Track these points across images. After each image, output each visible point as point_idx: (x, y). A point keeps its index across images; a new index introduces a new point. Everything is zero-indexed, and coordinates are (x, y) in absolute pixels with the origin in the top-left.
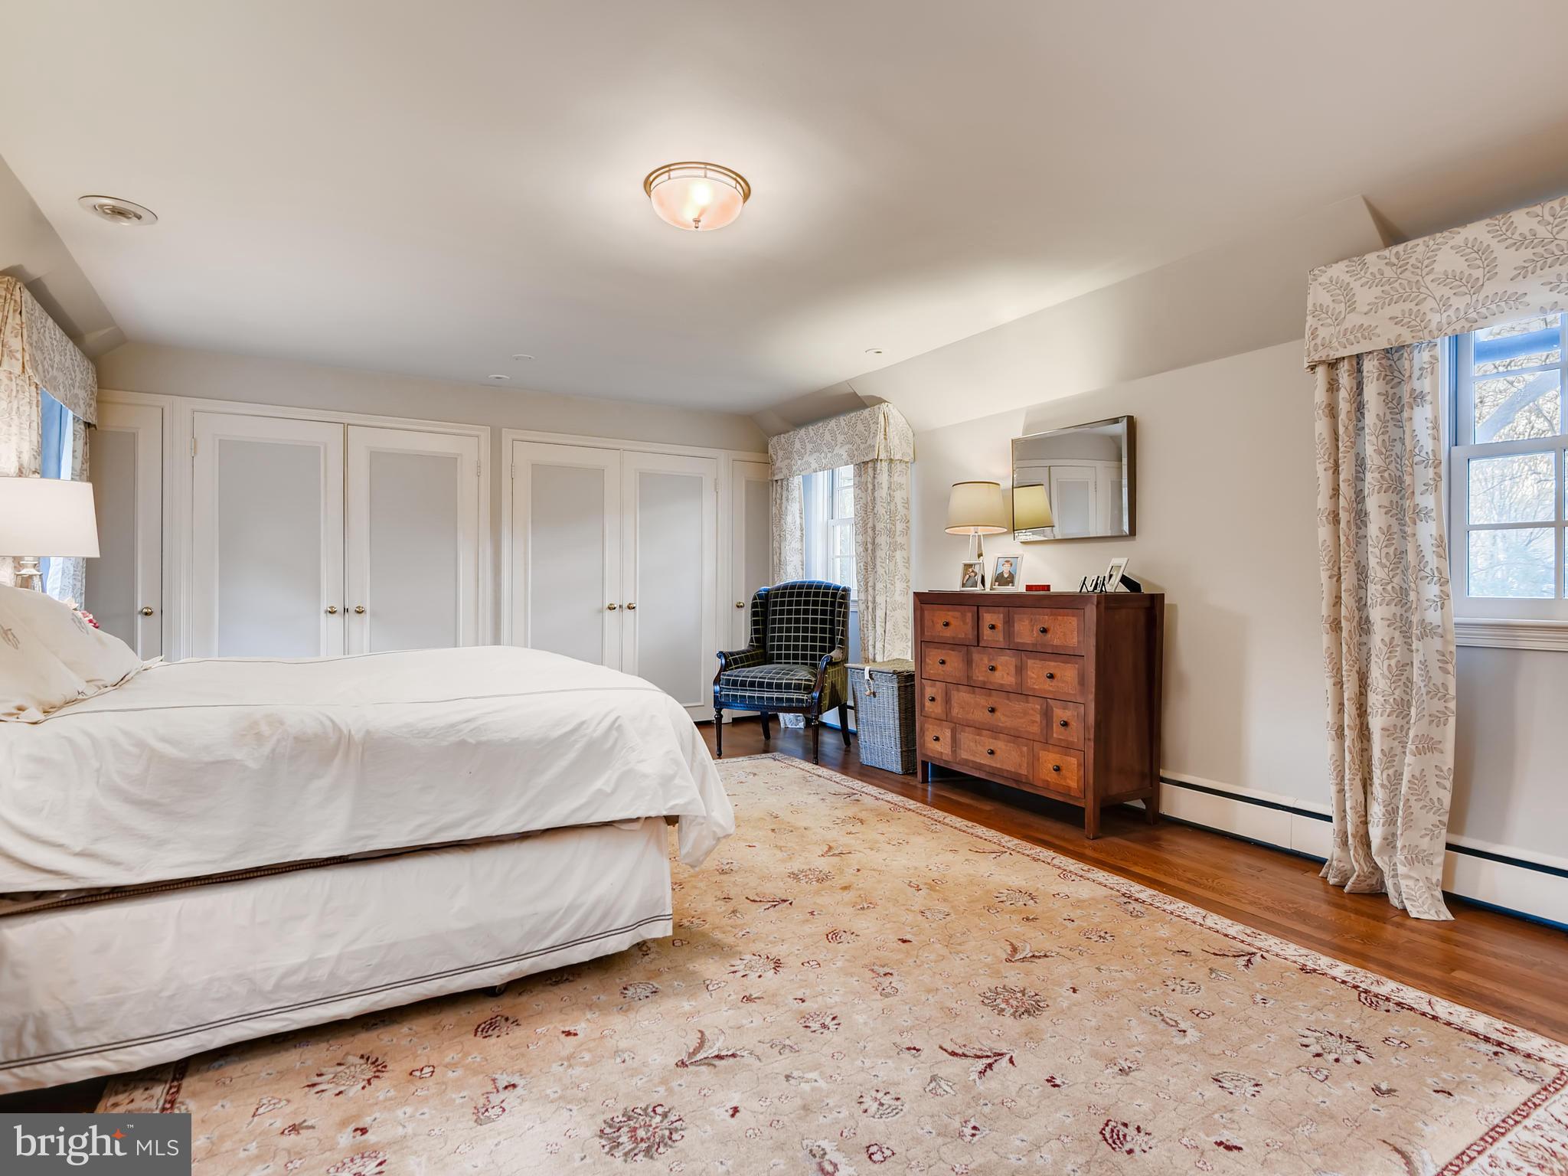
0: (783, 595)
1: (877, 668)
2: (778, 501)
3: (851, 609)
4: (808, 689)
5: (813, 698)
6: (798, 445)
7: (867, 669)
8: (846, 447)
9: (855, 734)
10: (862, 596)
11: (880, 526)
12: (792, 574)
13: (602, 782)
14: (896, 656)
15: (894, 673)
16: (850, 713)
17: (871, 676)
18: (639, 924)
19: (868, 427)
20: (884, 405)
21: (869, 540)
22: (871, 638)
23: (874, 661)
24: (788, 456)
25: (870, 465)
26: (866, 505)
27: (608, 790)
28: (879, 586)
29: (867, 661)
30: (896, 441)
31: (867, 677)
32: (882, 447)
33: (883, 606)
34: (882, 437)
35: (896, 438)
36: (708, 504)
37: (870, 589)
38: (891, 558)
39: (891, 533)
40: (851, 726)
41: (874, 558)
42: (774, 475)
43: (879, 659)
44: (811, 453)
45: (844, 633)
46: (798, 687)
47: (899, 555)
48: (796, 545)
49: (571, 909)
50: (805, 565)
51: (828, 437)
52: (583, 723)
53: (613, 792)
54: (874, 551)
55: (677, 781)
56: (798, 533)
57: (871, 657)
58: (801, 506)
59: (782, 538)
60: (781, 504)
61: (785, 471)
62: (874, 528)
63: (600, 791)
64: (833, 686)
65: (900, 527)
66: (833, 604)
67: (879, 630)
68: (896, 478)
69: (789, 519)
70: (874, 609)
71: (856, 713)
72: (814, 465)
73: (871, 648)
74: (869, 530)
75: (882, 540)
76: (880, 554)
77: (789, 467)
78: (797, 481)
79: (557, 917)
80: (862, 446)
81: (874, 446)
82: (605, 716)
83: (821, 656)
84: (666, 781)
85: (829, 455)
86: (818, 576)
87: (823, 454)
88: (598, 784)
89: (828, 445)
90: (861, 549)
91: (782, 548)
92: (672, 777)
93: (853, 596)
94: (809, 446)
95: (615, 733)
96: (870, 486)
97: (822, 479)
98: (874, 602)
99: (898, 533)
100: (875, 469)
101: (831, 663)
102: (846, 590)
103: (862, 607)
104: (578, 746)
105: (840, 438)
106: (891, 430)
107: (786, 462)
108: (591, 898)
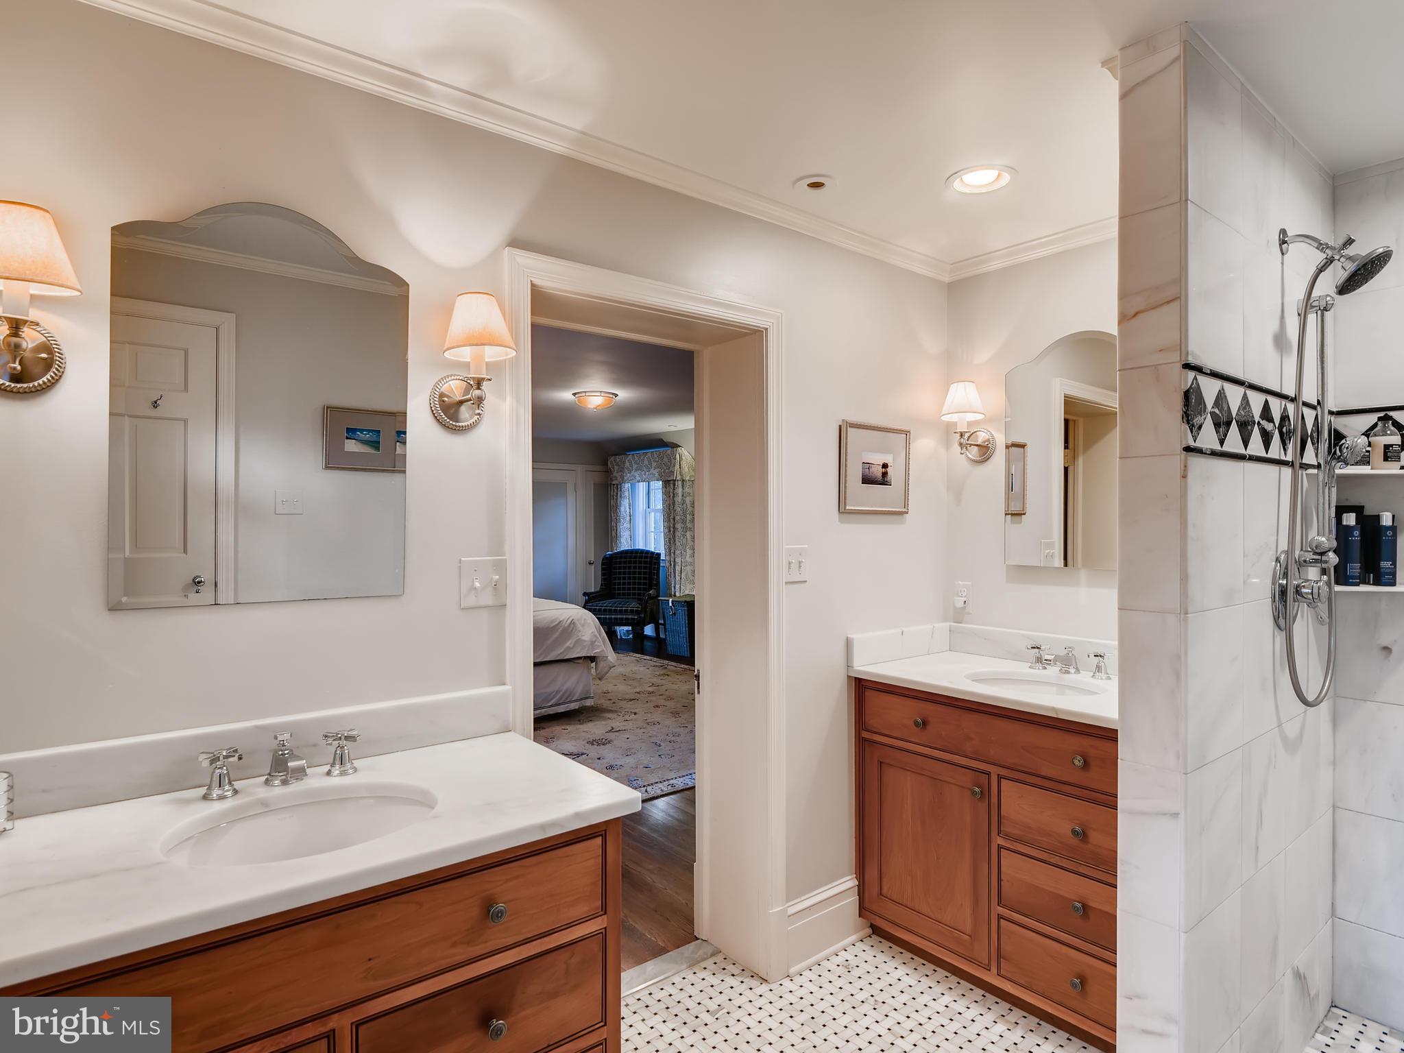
0: (621, 558)
1: (676, 599)
2: (615, 497)
3: (661, 565)
4: (638, 613)
5: (640, 617)
6: (627, 464)
7: (671, 600)
8: (658, 470)
9: (665, 640)
10: (668, 558)
11: (678, 518)
12: (624, 545)
13: (569, 643)
14: (687, 592)
15: (685, 602)
16: (661, 627)
17: (672, 604)
18: (581, 699)
19: (670, 460)
20: (679, 449)
21: (671, 526)
22: (673, 582)
23: (675, 596)
24: (621, 470)
25: (671, 482)
26: (670, 505)
27: (571, 646)
28: (678, 552)
29: (671, 596)
30: (686, 469)
31: (670, 605)
32: (678, 472)
33: (680, 564)
34: (678, 467)
35: (686, 468)
36: (571, 498)
37: (672, 554)
38: (684, 536)
39: (684, 522)
40: (662, 636)
41: (674, 536)
42: (612, 481)
43: (678, 594)
44: (636, 470)
45: (658, 579)
46: (632, 611)
47: (688, 534)
48: (626, 525)
49: (558, 692)
50: (632, 537)
51: (646, 462)
52: (561, 621)
53: (574, 646)
54: (674, 532)
55: (596, 643)
56: (628, 518)
57: (673, 593)
58: (629, 501)
59: (617, 521)
60: (617, 499)
61: (619, 479)
62: (674, 519)
63: (568, 647)
64: (652, 611)
65: (689, 517)
66: (651, 562)
67: (678, 578)
68: (687, 490)
69: (622, 509)
70: (674, 566)
71: (665, 627)
72: (638, 478)
73: (673, 588)
74: (672, 520)
75: (679, 526)
76: (678, 534)
77: (622, 477)
78: (627, 486)
79: (552, 695)
80: (667, 471)
81: (673, 472)
82: (568, 619)
83: (644, 594)
84: (593, 643)
85: (647, 473)
86: (640, 546)
87: (643, 472)
88: (568, 644)
89: (646, 466)
90: (667, 530)
91: (618, 527)
92: (595, 642)
93: (663, 557)
94: (635, 466)
95: (572, 626)
96: (672, 495)
97: (642, 486)
98: (675, 561)
99: (688, 521)
100: (674, 485)
101: (650, 597)
102: (659, 555)
103: (668, 564)
104: (559, 630)
105: (654, 464)
106: (683, 463)
107: (620, 474)
108: (565, 688)
